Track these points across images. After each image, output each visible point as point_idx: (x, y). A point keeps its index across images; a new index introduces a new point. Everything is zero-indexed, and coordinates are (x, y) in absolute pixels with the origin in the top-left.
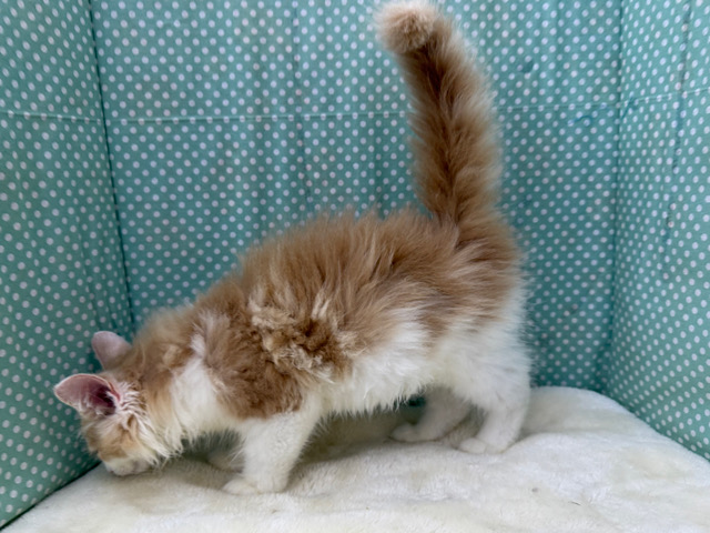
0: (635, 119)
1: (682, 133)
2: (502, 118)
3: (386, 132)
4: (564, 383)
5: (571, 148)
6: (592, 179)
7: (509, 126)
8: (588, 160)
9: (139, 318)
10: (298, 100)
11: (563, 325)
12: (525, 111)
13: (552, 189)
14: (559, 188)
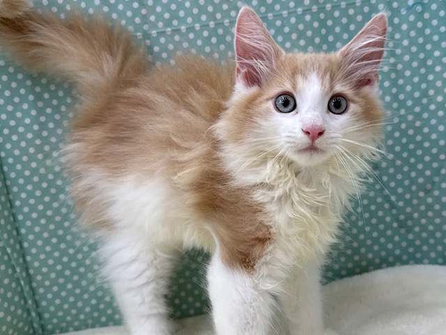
2: (337, 14)
3: (228, 38)
4: (426, 261)
5: (406, 35)
6: (430, 62)
7: (344, 20)
8: (424, 44)
9: (23, 231)
10: (145, 19)
11: (419, 205)
12: (358, 4)
13: (393, 75)
14: (400, 74)
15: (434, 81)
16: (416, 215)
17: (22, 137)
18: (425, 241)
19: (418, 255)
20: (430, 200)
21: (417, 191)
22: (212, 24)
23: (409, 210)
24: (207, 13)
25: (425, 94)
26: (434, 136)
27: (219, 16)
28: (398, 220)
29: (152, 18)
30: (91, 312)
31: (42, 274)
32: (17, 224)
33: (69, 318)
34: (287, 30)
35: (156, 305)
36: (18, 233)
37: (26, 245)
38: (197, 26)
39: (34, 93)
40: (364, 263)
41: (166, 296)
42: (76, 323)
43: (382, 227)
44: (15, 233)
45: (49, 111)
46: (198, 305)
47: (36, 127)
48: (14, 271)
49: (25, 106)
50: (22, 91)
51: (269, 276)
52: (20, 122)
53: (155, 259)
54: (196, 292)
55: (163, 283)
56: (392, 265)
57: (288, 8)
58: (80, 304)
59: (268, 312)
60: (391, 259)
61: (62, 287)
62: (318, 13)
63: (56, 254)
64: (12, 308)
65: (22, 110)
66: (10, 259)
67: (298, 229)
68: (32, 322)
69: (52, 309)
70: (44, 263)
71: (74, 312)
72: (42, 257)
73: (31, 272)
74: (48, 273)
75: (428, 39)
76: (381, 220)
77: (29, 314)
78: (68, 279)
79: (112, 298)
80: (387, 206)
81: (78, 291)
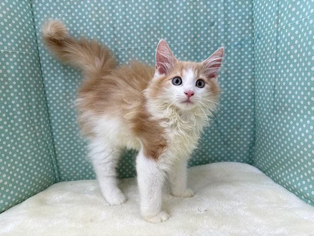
0: (260, 43)
1: (279, 46)
2: (202, 46)
3: (153, 54)
4: (235, 160)
5: (233, 58)
6: (243, 71)
7: (205, 49)
8: (241, 62)
9: (54, 134)
10: (116, 43)
11: (234, 135)
12: (212, 43)
13: (226, 75)
14: (229, 75)
15: (244, 79)
16: (232, 139)
17: (57, 91)
18: (235, 151)
19: (232, 158)
20: (239, 133)
21: (233, 128)
22: (146, 47)
23: (229, 136)
24: (144, 42)
25: (239, 85)
26: (242, 104)
27: (149, 44)
28: (223, 141)
29: (119, 43)
30: (82, 173)
31: (61, 154)
32: (52, 131)
33: (72, 175)
34: (179, 52)
35: (112, 172)
36: (52, 135)
37: (55, 140)
38: (139, 48)
39: (64, 72)
40: (207, 159)
41: (116, 168)
42: (75, 177)
43: (216, 143)
44: (51, 134)
45: (70, 81)
46: (130, 173)
47: (64, 88)
48: (49, 152)
49: (60, 78)
50: (59, 71)
51: (164, 163)
52: (57, 85)
53: (113, 151)
54: (130, 167)
55: (116, 162)
56: (220, 161)
57: (180, 42)
58: (77, 169)
59: (163, 179)
60: (219, 158)
61: (70, 160)
62: (194, 45)
63: (69, 145)
64: (47, 168)
65: (58, 80)
66: (47, 146)
67: (179, 141)
68: (55, 175)
69: (65, 170)
70: (62, 149)
71: (74, 172)
72: (62, 146)
73: (57, 152)
74: (64, 154)
75: (243, 60)
76: (216, 140)
77: (54, 171)
78: (73, 157)
79: (92, 167)
80: (219, 134)
81: (77, 163)
